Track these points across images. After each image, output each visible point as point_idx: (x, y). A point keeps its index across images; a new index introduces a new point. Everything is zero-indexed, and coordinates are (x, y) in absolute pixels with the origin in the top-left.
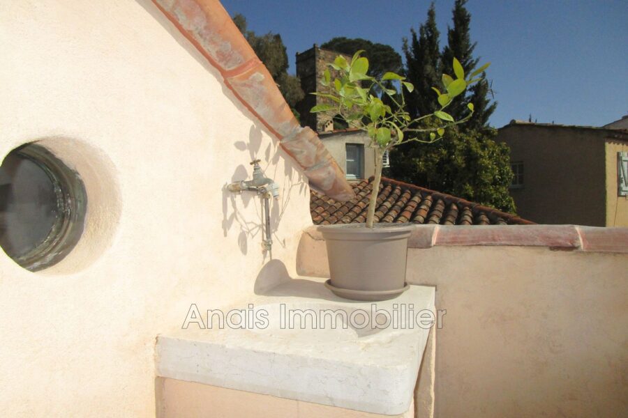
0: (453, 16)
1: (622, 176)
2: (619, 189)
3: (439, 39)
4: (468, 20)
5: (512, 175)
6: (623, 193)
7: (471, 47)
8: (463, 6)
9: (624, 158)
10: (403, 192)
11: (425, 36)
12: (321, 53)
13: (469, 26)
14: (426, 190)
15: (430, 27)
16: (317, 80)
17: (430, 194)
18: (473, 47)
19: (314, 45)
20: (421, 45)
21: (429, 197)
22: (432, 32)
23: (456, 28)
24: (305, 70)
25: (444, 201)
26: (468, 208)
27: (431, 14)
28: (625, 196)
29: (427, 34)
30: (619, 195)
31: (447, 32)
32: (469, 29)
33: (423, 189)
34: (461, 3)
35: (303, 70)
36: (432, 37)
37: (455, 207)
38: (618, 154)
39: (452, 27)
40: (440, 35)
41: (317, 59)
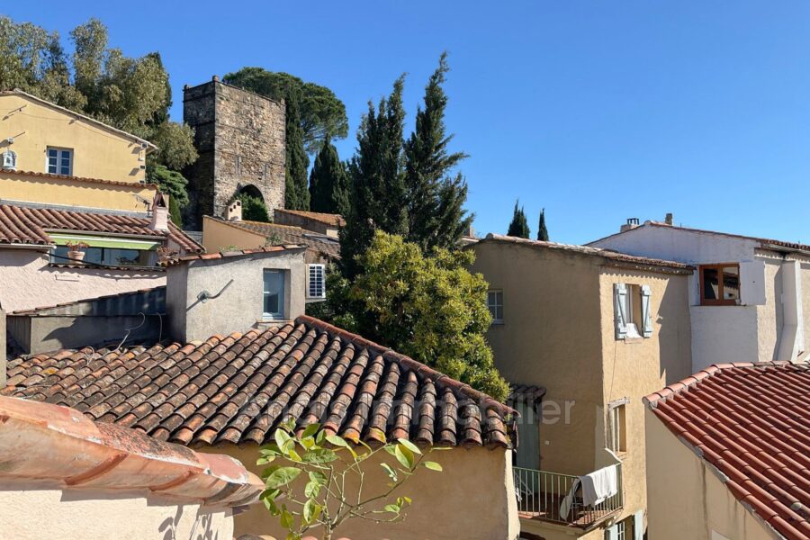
0: (425, 95)
1: (619, 314)
2: (617, 331)
3: (403, 122)
4: (443, 103)
5: (489, 318)
6: (621, 336)
7: (445, 138)
8: (440, 85)
9: (620, 292)
10: (344, 346)
11: (386, 114)
12: (224, 91)
13: (444, 112)
14: (376, 345)
15: (394, 103)
16: (217, 130)
17: (381, 352)
18: (448, 140)
19: (214, 77)
20: (380, 125)
21: (380, 359)
22: (395, 110)
23: (427, 111)
24: (198, 113)
25: (400, 367)
26: (430, 380)
27: (398, 87)
28: (624, 339)
29: (389, 113)
30: (616, 339)
31: (416, 115)
32: (443, 116)
33: (371, 343)
34: (437, 80)
35: (195, 112)
36: (394, 117)
37: (413, 378)
38: (614, 285)
39: (423, 109)
40: (405, 116)
41: (217, 99)
